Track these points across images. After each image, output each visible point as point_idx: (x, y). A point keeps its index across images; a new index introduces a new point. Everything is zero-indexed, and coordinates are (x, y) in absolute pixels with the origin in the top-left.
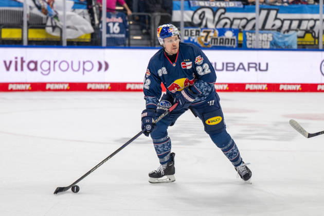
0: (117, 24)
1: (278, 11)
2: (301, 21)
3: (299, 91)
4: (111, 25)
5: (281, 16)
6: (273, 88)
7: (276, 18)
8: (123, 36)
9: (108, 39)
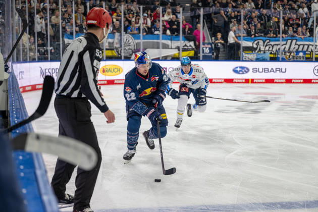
0: (208, 48)
1: (297, 40)
2: (308, 46)
3: (302, 83)
4: (205, 49)
5: (299, 43)
6: (289, 81)
7: (296, 44)
8: (211, 54)
9: (203, 56)
